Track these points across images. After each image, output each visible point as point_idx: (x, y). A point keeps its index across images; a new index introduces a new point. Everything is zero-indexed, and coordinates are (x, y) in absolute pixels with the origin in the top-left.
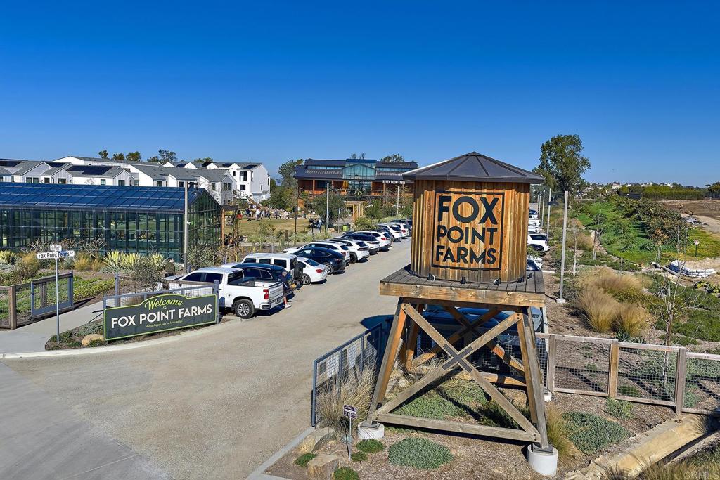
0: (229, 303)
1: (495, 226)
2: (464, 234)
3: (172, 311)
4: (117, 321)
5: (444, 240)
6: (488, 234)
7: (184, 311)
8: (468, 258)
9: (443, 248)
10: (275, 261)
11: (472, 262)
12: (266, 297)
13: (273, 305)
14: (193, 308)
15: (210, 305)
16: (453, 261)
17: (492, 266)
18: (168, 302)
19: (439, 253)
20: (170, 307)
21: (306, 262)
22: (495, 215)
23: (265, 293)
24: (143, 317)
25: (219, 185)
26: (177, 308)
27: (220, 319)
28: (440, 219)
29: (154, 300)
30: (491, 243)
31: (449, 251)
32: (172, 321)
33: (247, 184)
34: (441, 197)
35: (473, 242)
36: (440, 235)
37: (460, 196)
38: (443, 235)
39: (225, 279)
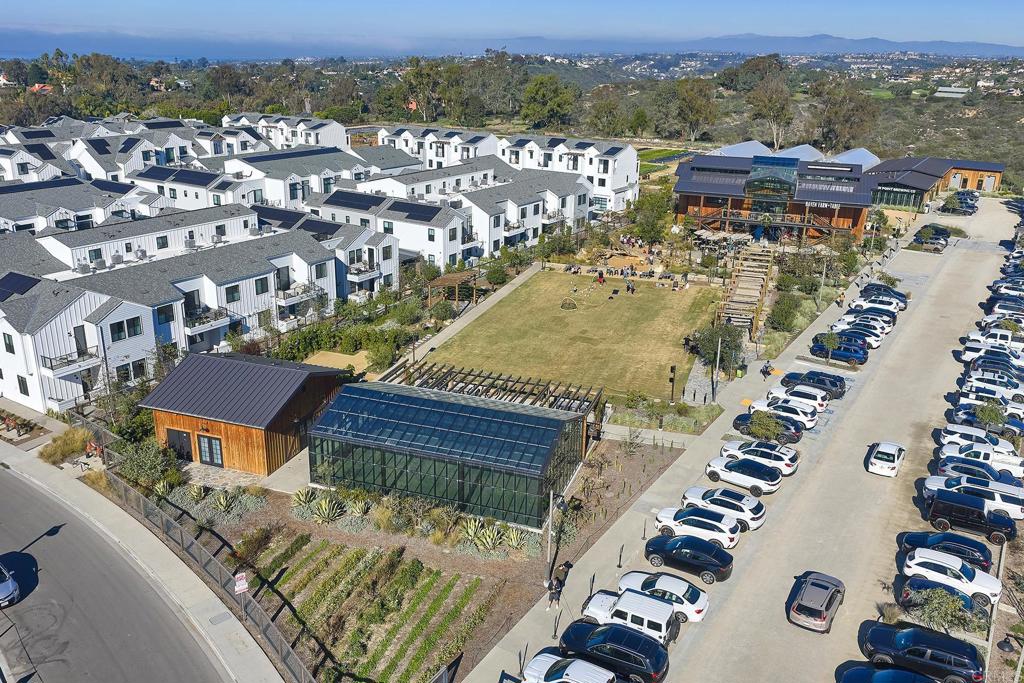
10: (649, 622)
25: (571, 200)
33: (608, 178)
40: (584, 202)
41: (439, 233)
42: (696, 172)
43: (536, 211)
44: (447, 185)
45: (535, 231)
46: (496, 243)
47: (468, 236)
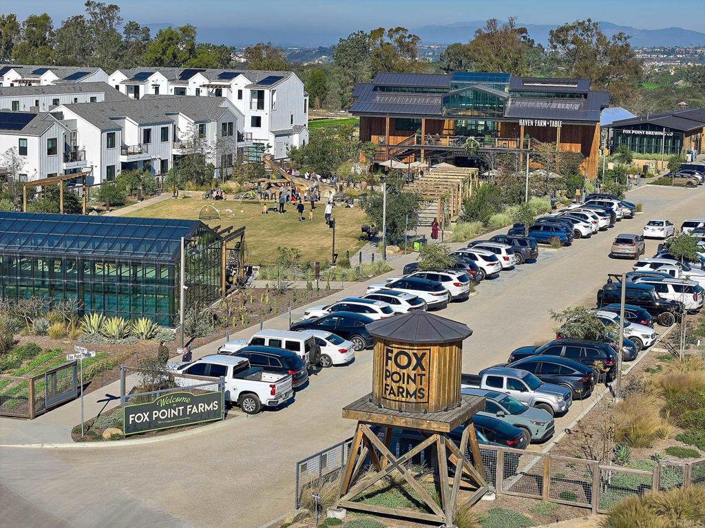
0: (234, 397)
1: (424, 372)
2: (401, 378)
3: (181, 408)
4: (134, 417)
5: (389, 380)
6: (418, 378)
7: (192, 408)
8: (404, 394)
9: (388, 385)
10: (287, 343)
11: (407, 397)
12: (273, 393)
13: (281, 401)
14: (200, 405)
15: (216, 402)
16: (395, 396)
17: (422, 400)
18: (178, 400)
19: (386, 389)
20: (179, 404)
21: (327, 339)
22: (423, 364)
23: (271, 389)
24: (156, 414)
25: (212, 130)
26: (185, 405)
27: (226, 414)
28: (387, 365)
29: (165, 397)
30: (421, 384)
31: (392, 388)
32: (181, 417)
33: (264, 115)
34: (387, 349)
35: (408, 383)
36: (387, 376)
37: (399, 350)
38: (389, 376)
39: (230, 372)
40: (231, 134)
41: (34, 143)
42: (379, 92)
43: (164, 137)
44: (40, 104)
45: (164, 163)
46: (111, 169)
47: (72, 154)
